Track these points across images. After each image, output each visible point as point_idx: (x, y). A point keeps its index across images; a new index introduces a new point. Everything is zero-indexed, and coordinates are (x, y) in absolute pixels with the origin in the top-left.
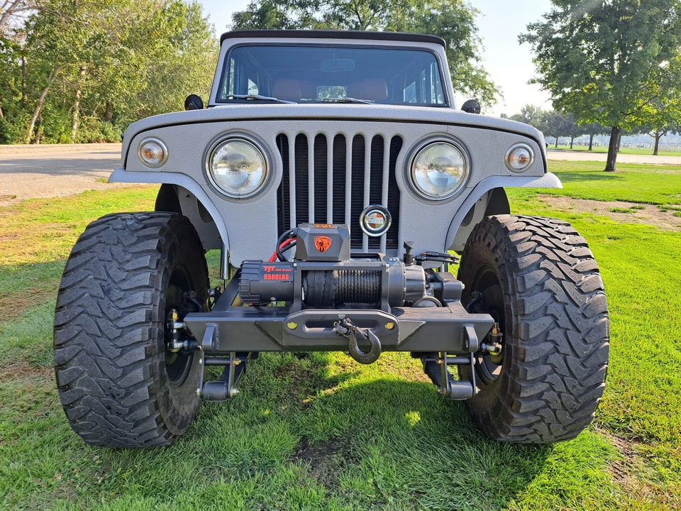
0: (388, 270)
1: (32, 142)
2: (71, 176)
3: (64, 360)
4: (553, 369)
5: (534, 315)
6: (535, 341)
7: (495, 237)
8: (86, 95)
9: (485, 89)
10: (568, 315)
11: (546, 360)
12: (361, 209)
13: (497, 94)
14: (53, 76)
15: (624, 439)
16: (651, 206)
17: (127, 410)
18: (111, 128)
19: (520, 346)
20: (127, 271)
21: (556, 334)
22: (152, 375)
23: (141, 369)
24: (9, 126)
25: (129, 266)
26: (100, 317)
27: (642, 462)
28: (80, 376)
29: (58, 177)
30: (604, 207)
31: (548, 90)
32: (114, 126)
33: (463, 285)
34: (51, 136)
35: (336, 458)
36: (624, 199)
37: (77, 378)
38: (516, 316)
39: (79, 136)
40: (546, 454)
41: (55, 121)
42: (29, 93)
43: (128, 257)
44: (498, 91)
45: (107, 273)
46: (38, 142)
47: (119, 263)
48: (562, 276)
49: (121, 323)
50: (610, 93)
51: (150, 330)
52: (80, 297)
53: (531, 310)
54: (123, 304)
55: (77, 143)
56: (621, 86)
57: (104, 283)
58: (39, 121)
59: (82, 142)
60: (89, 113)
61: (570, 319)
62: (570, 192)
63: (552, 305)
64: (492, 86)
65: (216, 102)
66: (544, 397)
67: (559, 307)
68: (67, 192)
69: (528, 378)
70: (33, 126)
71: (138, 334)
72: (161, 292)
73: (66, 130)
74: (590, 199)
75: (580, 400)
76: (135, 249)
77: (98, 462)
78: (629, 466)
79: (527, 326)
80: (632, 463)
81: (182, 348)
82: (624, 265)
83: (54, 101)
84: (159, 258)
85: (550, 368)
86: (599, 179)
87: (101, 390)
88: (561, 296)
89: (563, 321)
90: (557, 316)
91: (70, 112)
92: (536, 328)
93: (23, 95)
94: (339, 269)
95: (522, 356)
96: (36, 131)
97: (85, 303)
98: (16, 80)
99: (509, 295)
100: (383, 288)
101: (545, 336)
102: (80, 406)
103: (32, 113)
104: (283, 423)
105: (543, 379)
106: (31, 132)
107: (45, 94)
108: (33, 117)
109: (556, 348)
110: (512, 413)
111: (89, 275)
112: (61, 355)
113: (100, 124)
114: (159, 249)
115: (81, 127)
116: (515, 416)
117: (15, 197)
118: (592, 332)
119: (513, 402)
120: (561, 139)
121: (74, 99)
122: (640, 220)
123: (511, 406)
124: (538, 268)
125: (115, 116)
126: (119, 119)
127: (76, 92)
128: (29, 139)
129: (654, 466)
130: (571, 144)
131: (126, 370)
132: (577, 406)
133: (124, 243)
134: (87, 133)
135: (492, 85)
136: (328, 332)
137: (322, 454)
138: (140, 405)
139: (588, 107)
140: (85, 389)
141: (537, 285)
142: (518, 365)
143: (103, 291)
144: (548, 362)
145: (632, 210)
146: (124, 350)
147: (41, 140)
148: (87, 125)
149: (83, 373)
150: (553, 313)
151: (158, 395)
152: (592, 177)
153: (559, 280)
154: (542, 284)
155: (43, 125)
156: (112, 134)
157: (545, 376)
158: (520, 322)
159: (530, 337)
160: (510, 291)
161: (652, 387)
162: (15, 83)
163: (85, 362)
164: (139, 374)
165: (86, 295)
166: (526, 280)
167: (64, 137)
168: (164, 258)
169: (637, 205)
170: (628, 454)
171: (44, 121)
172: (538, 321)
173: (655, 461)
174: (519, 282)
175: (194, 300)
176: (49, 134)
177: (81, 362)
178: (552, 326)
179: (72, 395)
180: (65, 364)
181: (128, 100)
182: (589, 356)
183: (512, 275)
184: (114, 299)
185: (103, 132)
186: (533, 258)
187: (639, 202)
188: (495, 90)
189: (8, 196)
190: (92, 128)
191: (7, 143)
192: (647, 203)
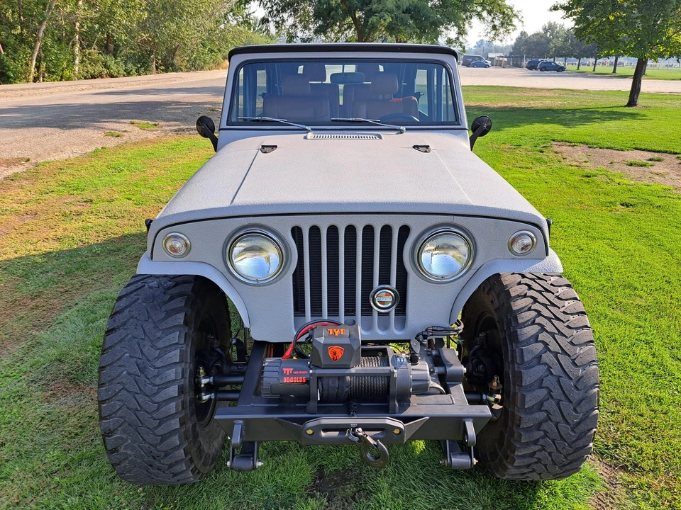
0: (395, 375)
1: (35, 80)
2: (80, 130)
3: (110, 430)
4: (545, 434)
5: (530, 388)
6: (530, 411)
7: (498, 298)
8: (85, 27)
9: (504, 13)
10: (562, 388)
11: (540, 427)
12: (371, 287)
13: (517, 19)
14: (50, 8)
15: (611, 466)
16: (670, 156)
17: (167, 467)
18: (113, 62)
19: (517, 413)
20: (159, 349)
21: (550, 405)
22: (187, 438)
23: (177, 436)
24: (11, 64)
25: (160, 344)
26: (137, 393)
27: (625, 494)
28: (125, 442)
29: (67, 132)
30: (621, 158)
31: (571, 18)
32: (116, 59)
33: (465, 369)
34: (53, 73)
35: (350, 489)
36: (643, 147)
37: (122, 444)
38: (514, 385)
39: (81, 71)
40: (537, 488)
41: (57, 57)
42: (27, 27)
43: (159, 334)
44: (517, 16)
45: (141, 351)
46: (41, 79)
47: (151, 341)
48: (558, 349)
49: (158, 399)
50: (639, 21)
51: (183, 402)
52: (119, 375)
53: (528, 383)
54: (158, 381)
55: (81, 78)
56: (650, 15)
57: (139, 361)
58: (40, 58)
59: (86, 78)
60: (89, 46)
61: (563, 391)
62: (587, 139)
63: (548, 378)
64: (512, 11)
65: (227, 125)
66: (536, 456)
67: (554, 380)
68: (78, 151)
69: (523, 441)
70: (34, 62)
71: (172, 408)
72: (190, 363)
73: (68, 66)
74: (607, 148)
75: (569, 458)
76: (164, 325)
77: (142, 495)
78: (612, 497)
79: (523, 397)
80: (615, 494)
81: (210, 399)
82: (633, 245)
83: (53, 36)
84: (186, 331)
85: (542, 433)
86: (619, 119)
87: (143, 453)
88: (556, 370)
89: (557, 393)
90: (552, 389)
91: (70, 47)
92: (530, 401)
93: (22, 30)
94: (351, 375)
95: (518, 422)
96: (38, 67)
97: (124, 381)
98: (13, 12)
99: (508, 363)
100: (391, 390)
101: (539, 406)
102: (126, 463)
103: (33, 48)
104: (302, 453)
105: (536, 442)
106: (33, 69)
107: (44, 28)
108: (33, 53)
109: (549, 417)
110: (507, 464)
111: (126, 353)
112: (107, 425)
113: (102, 57)
114: (186, 323)
115: (82, 62)
116: (510, 467)
117: (28, 160)
118: (583, 403)
119: (508, 457)
120: (584, 60)
121: (73, 33)
122: (656, 177)
123: (507, 459)
124: (537, 340)
125: (117, 47)
126: (121, 51)
127: (74, 24)
128: (31, 77)
129: (634, 499)
130: (595, 65)
131: (164, 438)
132: (566, 462)
133: (154, 318)
134: (90, 68)
135: (511, 9)
136: (341, 436)
137: (337, 484)
138: (177, 463)
139: (613, 36)
140: (129, 452)
141: (533, 358)
142: (514, 429)
143: (139, 368)
144: (541, 428)
145: (650, 162)
146: (161, 421)
147: (43, 77)
148: (88, 59)
149: (127, 440)
150: (548, 386)
151: (192, 452)
152: (612, 115)
153: (556, 354)
154: (539, 357)
155: (44, 61)
156: (114, 68)
157: (538, 440)
158: (517, 391)
159: (526, 407)
160: (510, 359)
161: (643, 407)
162: (12, 15)
163: (128, 432)
164: (175, 440)
165: (124, 373)
166: (525, 354)
167: (67, 73)
168: (191, 329)
169: (656, 155)
170: (612, 484)
171: (45, 57)
172: (534, 393)
173: (637, 493)
174: (518, 354)
175: (219, 350)
176: (51, 71)
177: (124, 431)
178: (547, 397)
179: (118, 457)
180: (111, 432)
181: (129, 32)
182: (578, 423)
183: (512, 345)
184: (149, 377)
185: (105, 66)
186: (532, 330)
187: (658, 152)
188: (515, 15)
189: (22, 159)
190: (94, 62)
191: (11, 83)
192: (666, 152)
